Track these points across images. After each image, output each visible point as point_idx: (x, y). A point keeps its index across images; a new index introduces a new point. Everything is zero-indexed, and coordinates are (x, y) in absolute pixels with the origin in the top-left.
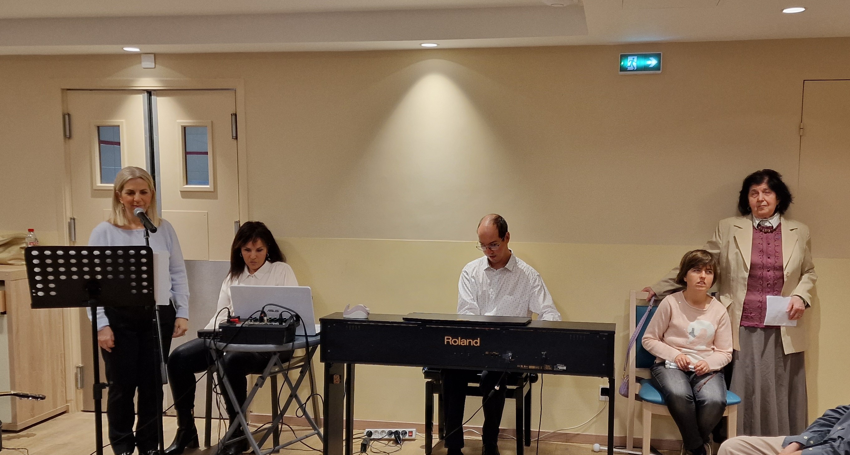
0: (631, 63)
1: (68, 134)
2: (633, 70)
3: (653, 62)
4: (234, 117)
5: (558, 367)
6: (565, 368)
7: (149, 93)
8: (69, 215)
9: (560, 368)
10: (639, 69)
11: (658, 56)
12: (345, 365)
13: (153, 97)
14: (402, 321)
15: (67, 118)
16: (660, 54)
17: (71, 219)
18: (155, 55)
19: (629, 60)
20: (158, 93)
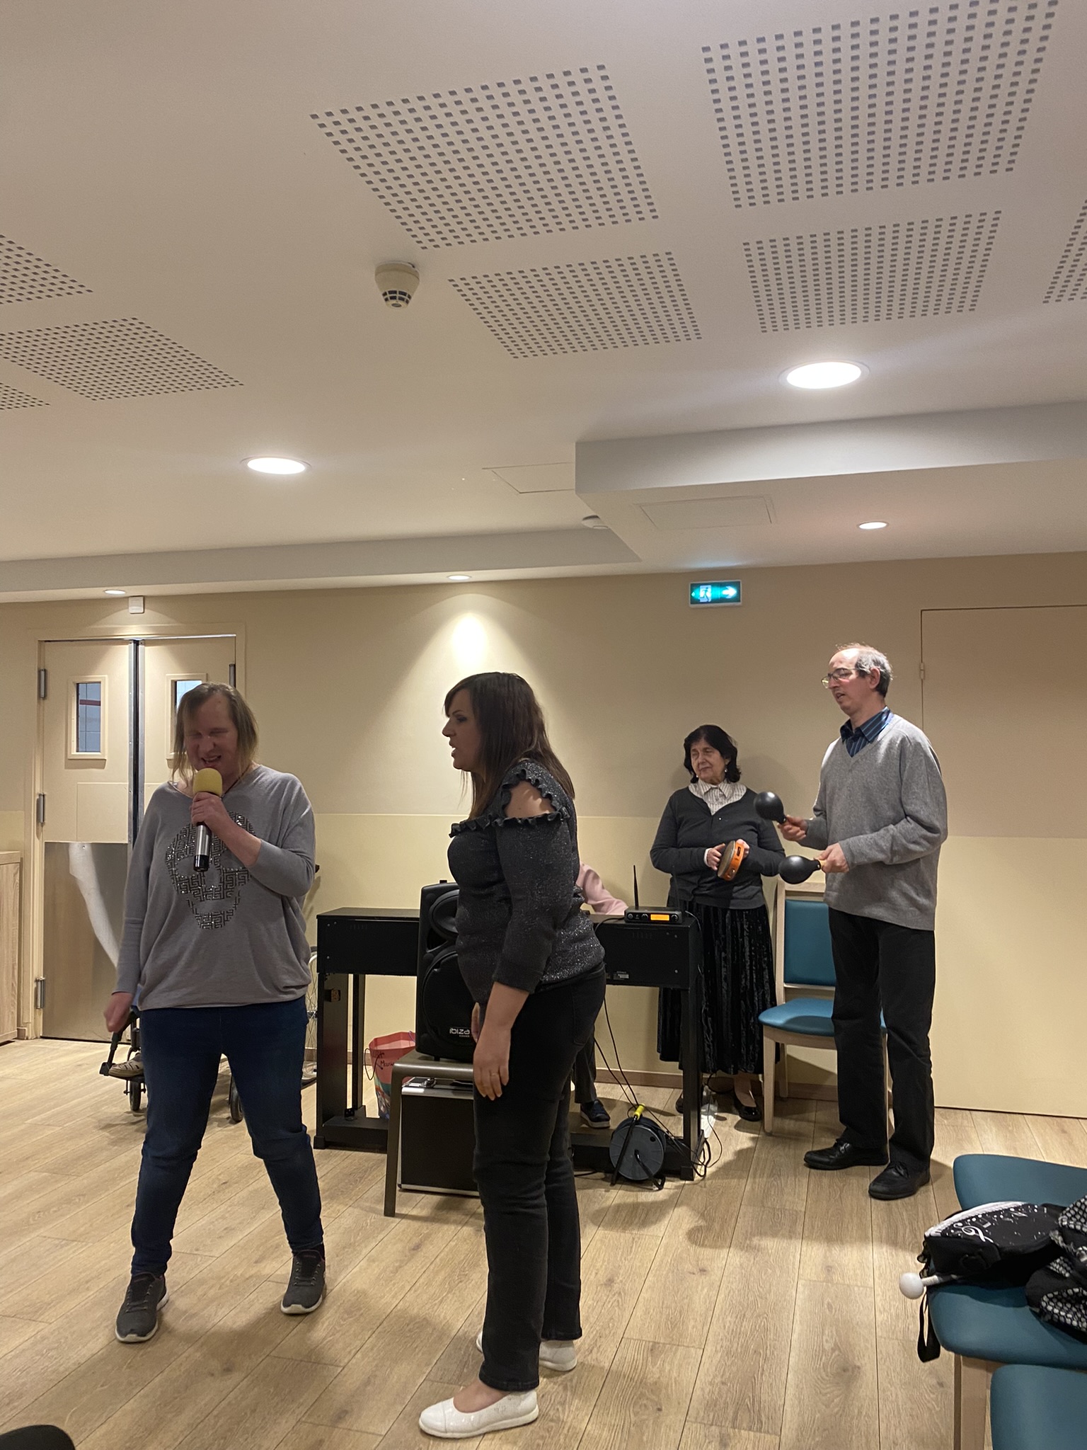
0: (705, 593)
2: (707, 602)
3: (731, 592)
4: (232, 668)
5: (619, 975)
6: (627, 977)
7: (137, 643)
8: (38, 790)
9: (621, 977)
10: (714, 601)
11: (736, 585)
12: (351, 976)
13: (140, 647)
15: (43, 674)
16: (739, 582)
17: (40, 795)
18: (144, 597)
19: (701, 590)
20: (146, 642)
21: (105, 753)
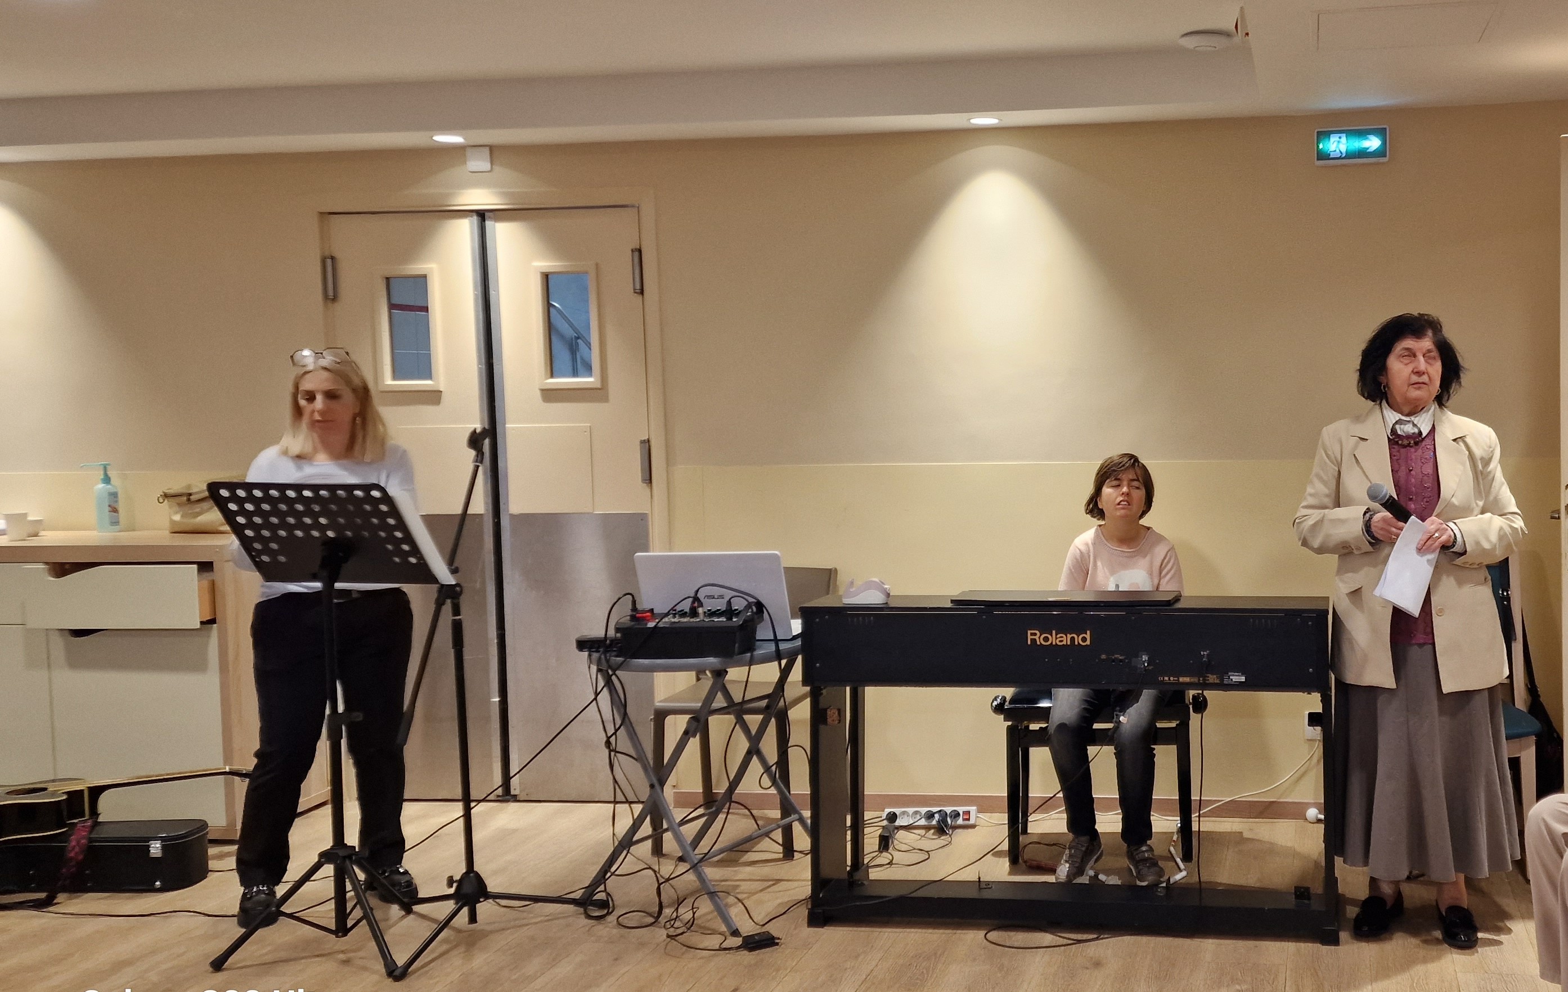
0: (1337, 145)
1: (331, 293)
2: (1340, 158)
3: (1373, 143)
4: (637, 254)
5: (1231, 677)
6: (1243, 679)
7: (482, 215)
9: (1234, 680)
10: (1350, 155)
11: (1381, 132)
12: (848, 689)
13: (489, 224)
14: (949, 605)
15: (329, 264)
16: (1385, 129)
18: (492, 148)
19: (1332, 141)
20: (499, 214)
21: (440, 380)
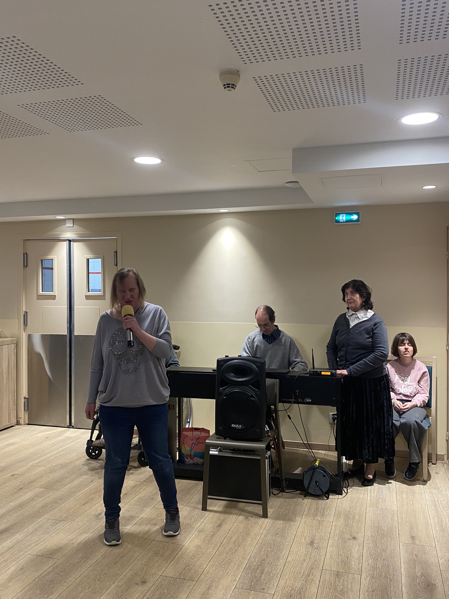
0: (342, 218)
1: (26, 264)
2: (343, 222)
3: (355, 217)
4: (115, 253)
6: (310, 401)
7: (70, 241)
8: (24, 310)
9: (307, 401)
10: (347, 221)
11: (358, 214)
12: (177, 398)
13: (72, 243)
14: (212, 371)
15: (25, 255)
16: (359, 212)
17: (25, 312)
18: (73, 219)
19: (340, 216)
20: (74, 241)
21: (55, 292)
